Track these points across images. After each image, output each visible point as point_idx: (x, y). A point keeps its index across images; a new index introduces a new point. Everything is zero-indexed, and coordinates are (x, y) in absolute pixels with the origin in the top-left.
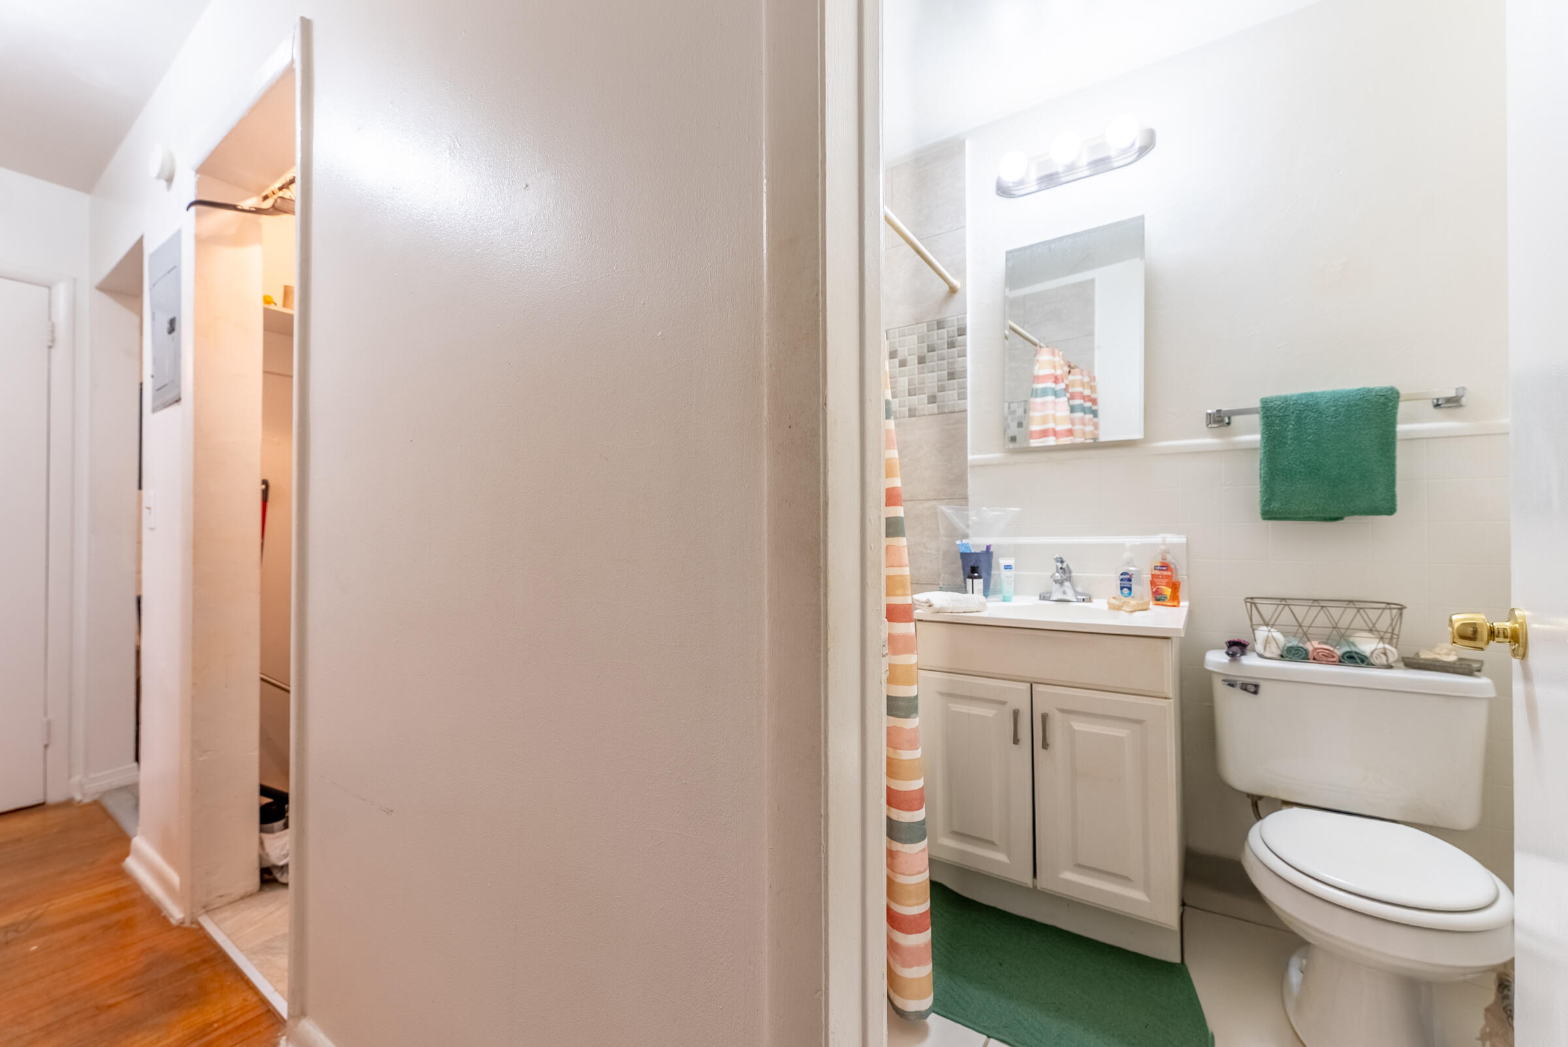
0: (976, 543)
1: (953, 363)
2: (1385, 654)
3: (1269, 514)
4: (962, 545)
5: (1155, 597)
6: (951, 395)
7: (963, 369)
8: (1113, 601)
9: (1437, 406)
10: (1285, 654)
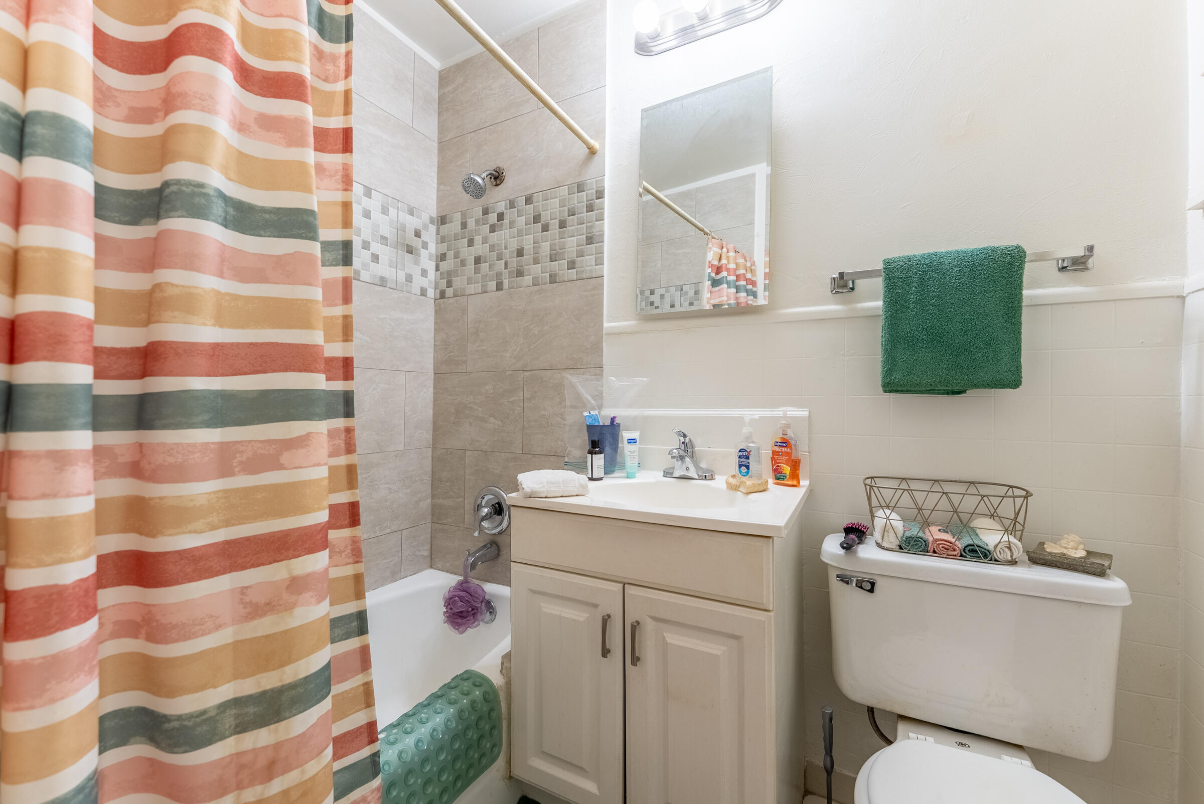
0: (604, 416)
1: (591, 227)
2: (1009, 548)
3: (890, 387)
4: (590, 416)
5: (775, 475)
6: (589, 259)
7: (600, 233)
8: (732, 481)
9: (1063, 269)
10: (903, 545)
